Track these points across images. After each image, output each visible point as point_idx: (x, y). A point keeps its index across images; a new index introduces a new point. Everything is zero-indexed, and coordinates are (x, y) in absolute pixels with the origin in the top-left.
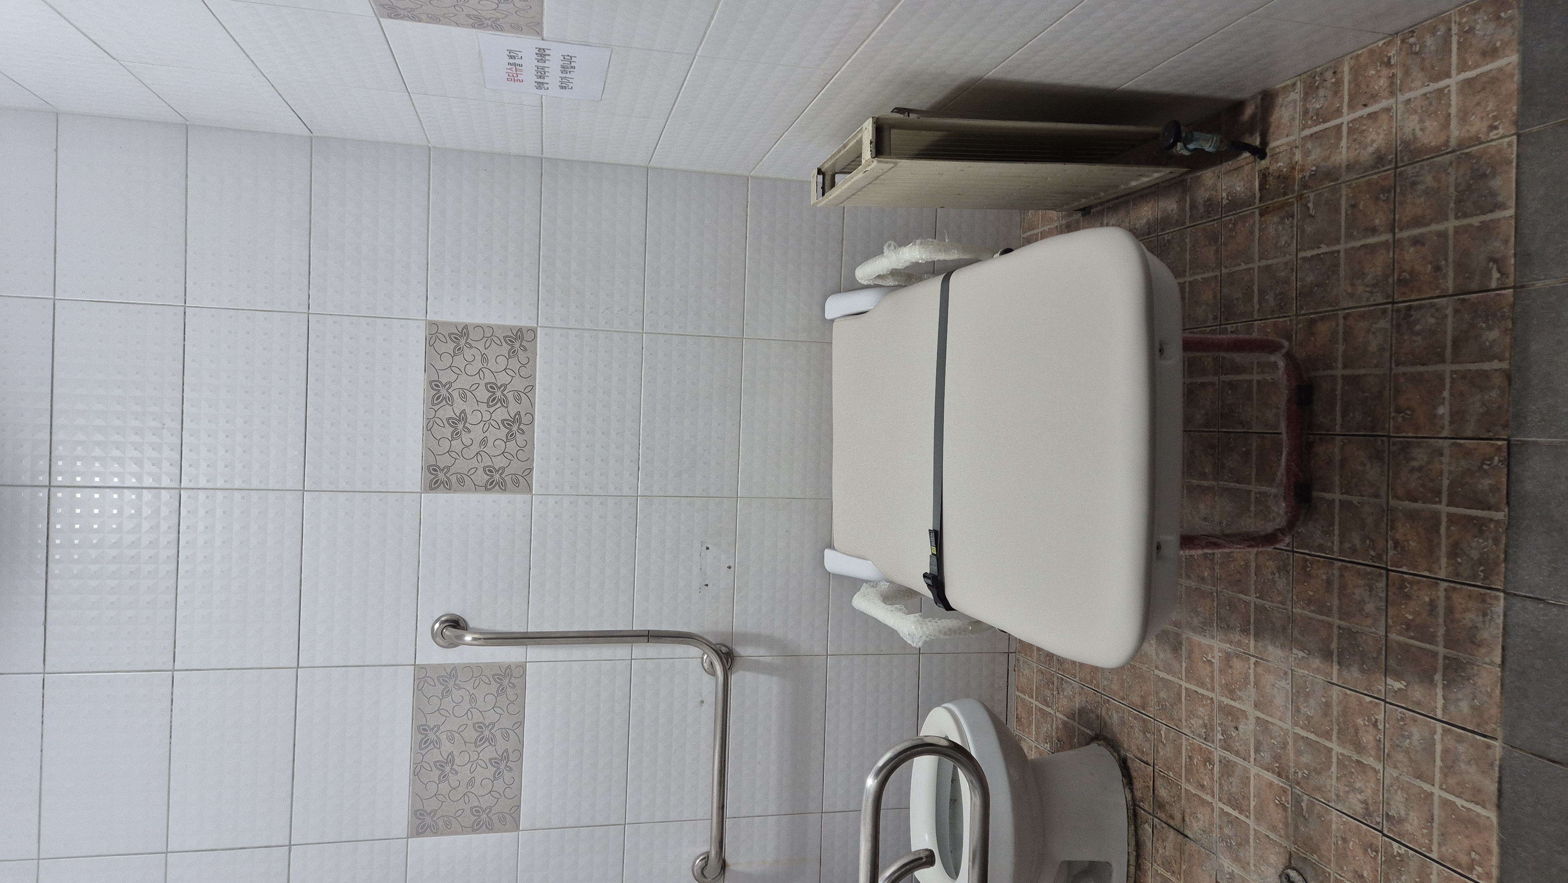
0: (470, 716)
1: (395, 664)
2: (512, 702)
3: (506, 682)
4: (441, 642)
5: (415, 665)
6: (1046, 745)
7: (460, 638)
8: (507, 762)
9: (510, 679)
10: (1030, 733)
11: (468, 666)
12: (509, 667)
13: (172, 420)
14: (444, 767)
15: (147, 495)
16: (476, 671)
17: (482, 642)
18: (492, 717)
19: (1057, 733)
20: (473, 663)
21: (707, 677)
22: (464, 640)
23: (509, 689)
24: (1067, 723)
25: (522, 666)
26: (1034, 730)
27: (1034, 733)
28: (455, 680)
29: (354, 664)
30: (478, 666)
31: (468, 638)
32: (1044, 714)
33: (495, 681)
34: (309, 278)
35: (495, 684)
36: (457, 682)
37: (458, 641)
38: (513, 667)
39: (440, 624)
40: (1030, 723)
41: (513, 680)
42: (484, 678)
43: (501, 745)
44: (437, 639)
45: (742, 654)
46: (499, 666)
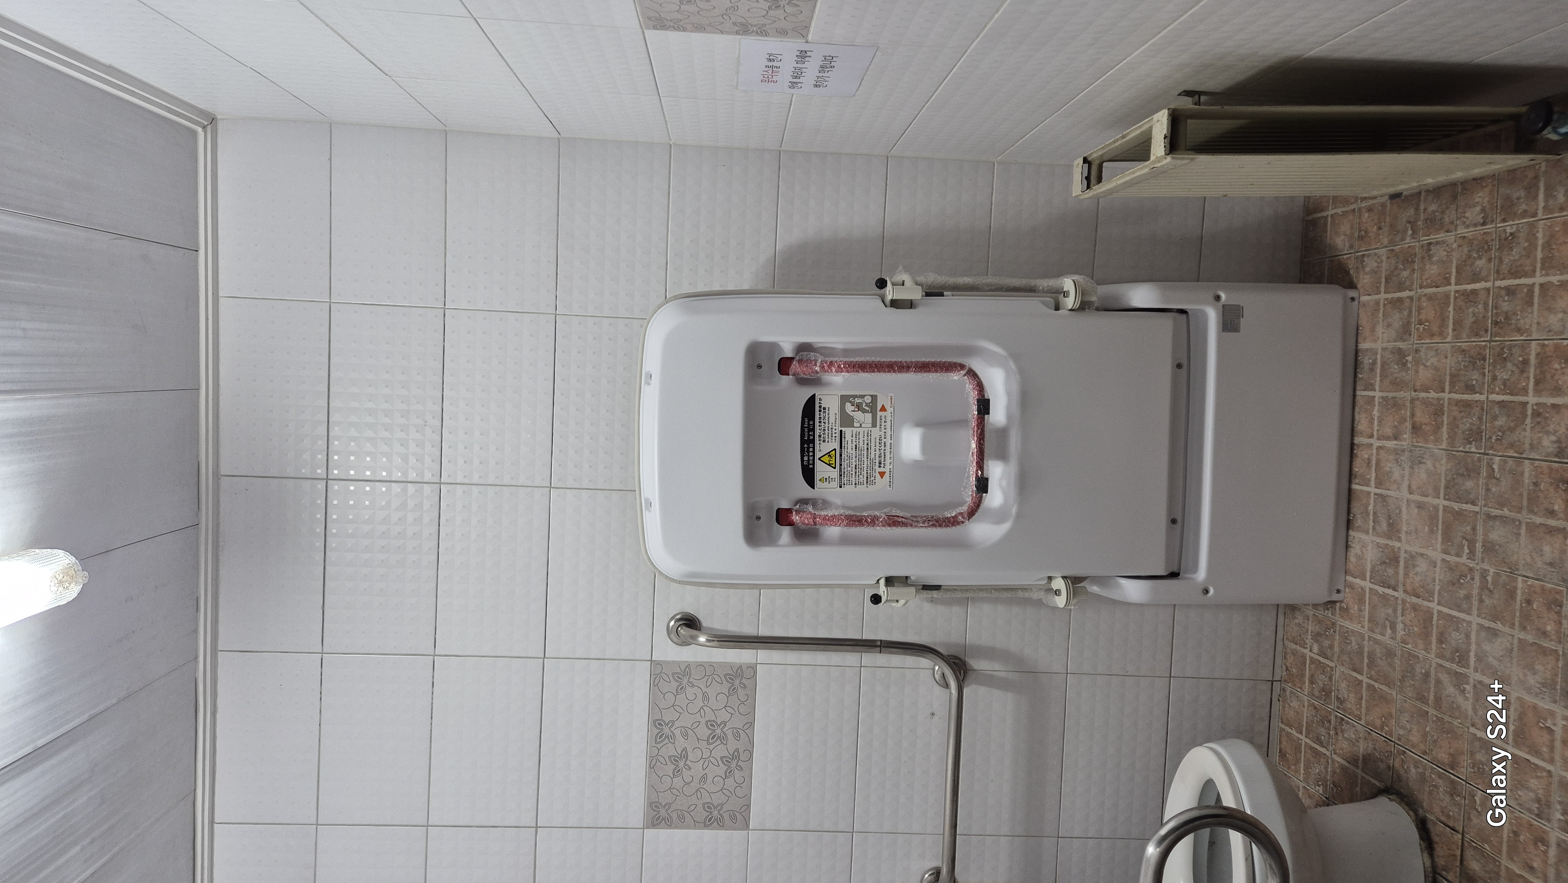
0: (703, 715)
1: (633, 658)
2: (743, 703)
3: (737, 682)
4: (675, 640)
5: (651, 661)
6: (1318, 787)
7: (694, 638)
8: (738, 762)
9: (741, 679)
10: (1297, 771)
11: (700, 665)
12: (740, 667)
13: (434, 418)
14: (678, 761)
15: (411, 488)
16: (708, 669)
17: (716, 644)
18: (723, 716)
19: (1332, 776)
20: (706, 662)
21: (938, 690)
22: (698, 641)
23: (740, 690)
24: (1347, 768)
25: (753, 667)
26: (1302, 769)
27: (1302, 771)
28: (689, 678)
29: (595, 657)
30: (711, 665)
31: (702, 639)
32: (1316, 753)
33: (728, 681)
34: (557, 279)
35: (727, 684)
36: (691, 680)
37: (691, 641)
38: (744, 668)
39: (675, 623)
40: (1298, 761)
41: (744, 681)
42: (716, 677)
43: (732, 745)
44: (672, 636)
45: (976, 668)
46: (731, 665)
